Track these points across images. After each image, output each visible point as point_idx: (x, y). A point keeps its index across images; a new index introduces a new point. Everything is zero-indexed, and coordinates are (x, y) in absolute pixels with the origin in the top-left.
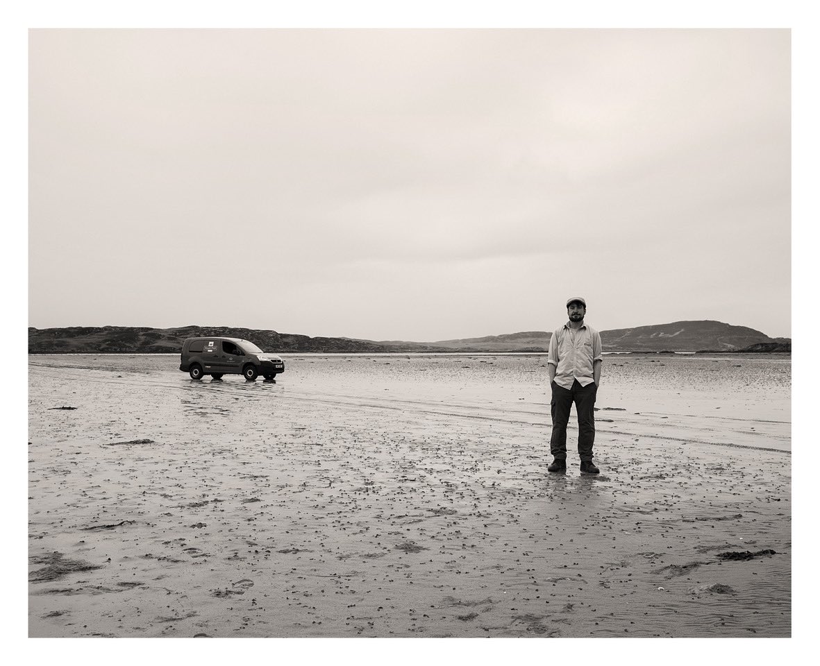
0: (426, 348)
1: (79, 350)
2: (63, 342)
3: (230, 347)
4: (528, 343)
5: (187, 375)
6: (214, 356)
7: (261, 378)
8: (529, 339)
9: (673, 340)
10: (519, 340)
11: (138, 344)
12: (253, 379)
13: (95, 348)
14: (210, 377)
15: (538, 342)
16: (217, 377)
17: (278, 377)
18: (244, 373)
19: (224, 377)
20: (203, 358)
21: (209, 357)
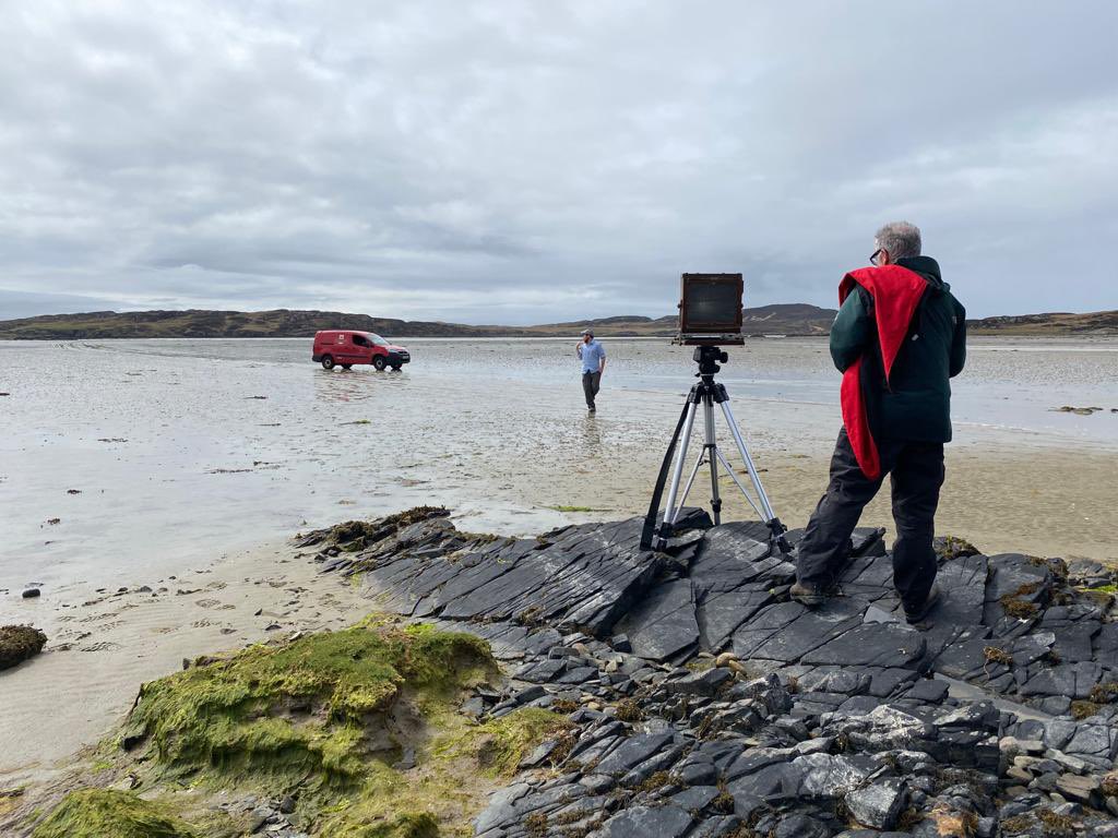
0: (522, 332)
1: (164, 334)
2: (144, 326)
3: (359, 340)
4: (622, 327)
5: (320, 366)
6: (346, 349)
7: (389, 368)
8: (623, 324)
9: (765, 323)
10: (614, 324)
11: (225, 329)
12: (382, 369)
13: (179, 333)
14: (340, 367)
15: (632, 326)
16: (347, 366)
17: (404, 367)
18: (373, 363)
19: (354, 367)
20: (334, 350)
21: (340, 349)
